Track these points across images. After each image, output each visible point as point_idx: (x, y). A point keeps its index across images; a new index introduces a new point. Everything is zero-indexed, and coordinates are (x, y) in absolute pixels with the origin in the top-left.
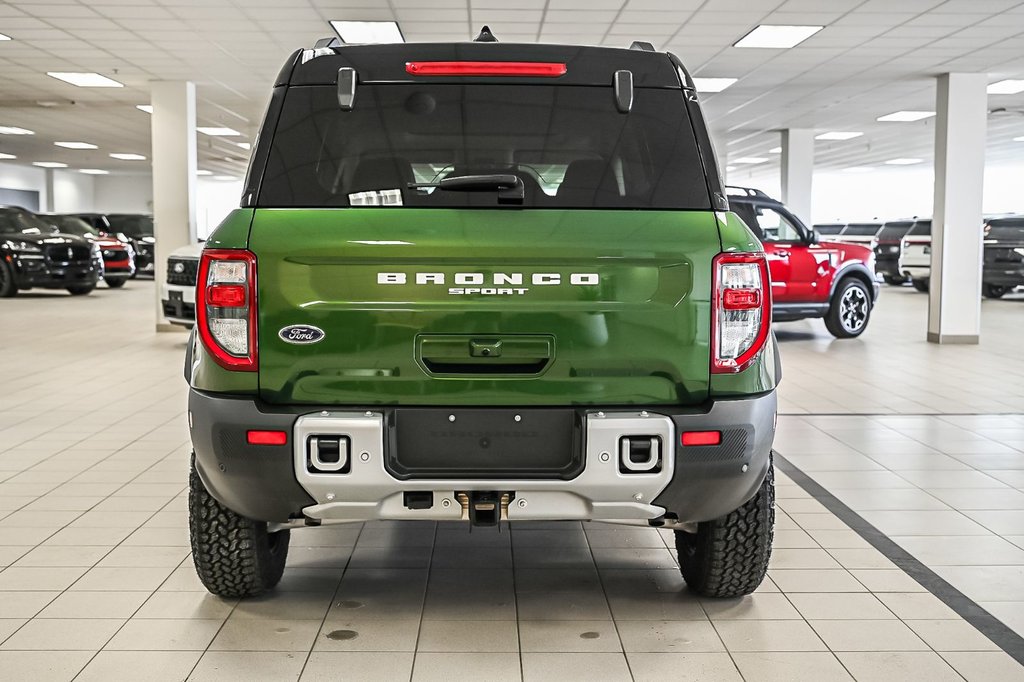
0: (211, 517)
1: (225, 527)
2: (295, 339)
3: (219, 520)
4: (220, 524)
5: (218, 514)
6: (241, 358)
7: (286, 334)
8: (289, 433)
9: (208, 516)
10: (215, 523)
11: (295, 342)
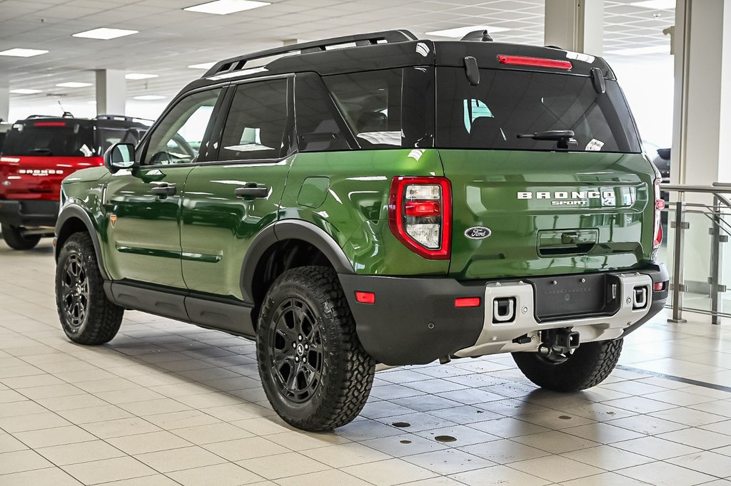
0: (354, 368)
1: (362, 374)
2: (475, 236)
3: (358, 370)
4: (359, 372)
5: (358, 366)
6: (435, 250)
7: (470, 233)
8: (481, 299)
9: (352, 367)
10: (356, 372)
11: (475, 238)
